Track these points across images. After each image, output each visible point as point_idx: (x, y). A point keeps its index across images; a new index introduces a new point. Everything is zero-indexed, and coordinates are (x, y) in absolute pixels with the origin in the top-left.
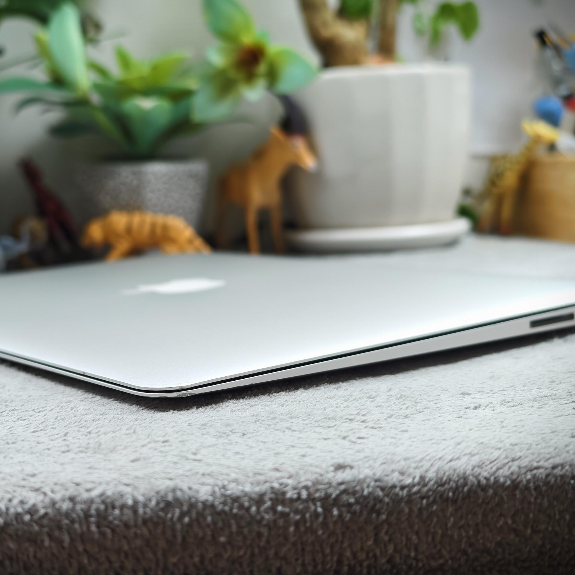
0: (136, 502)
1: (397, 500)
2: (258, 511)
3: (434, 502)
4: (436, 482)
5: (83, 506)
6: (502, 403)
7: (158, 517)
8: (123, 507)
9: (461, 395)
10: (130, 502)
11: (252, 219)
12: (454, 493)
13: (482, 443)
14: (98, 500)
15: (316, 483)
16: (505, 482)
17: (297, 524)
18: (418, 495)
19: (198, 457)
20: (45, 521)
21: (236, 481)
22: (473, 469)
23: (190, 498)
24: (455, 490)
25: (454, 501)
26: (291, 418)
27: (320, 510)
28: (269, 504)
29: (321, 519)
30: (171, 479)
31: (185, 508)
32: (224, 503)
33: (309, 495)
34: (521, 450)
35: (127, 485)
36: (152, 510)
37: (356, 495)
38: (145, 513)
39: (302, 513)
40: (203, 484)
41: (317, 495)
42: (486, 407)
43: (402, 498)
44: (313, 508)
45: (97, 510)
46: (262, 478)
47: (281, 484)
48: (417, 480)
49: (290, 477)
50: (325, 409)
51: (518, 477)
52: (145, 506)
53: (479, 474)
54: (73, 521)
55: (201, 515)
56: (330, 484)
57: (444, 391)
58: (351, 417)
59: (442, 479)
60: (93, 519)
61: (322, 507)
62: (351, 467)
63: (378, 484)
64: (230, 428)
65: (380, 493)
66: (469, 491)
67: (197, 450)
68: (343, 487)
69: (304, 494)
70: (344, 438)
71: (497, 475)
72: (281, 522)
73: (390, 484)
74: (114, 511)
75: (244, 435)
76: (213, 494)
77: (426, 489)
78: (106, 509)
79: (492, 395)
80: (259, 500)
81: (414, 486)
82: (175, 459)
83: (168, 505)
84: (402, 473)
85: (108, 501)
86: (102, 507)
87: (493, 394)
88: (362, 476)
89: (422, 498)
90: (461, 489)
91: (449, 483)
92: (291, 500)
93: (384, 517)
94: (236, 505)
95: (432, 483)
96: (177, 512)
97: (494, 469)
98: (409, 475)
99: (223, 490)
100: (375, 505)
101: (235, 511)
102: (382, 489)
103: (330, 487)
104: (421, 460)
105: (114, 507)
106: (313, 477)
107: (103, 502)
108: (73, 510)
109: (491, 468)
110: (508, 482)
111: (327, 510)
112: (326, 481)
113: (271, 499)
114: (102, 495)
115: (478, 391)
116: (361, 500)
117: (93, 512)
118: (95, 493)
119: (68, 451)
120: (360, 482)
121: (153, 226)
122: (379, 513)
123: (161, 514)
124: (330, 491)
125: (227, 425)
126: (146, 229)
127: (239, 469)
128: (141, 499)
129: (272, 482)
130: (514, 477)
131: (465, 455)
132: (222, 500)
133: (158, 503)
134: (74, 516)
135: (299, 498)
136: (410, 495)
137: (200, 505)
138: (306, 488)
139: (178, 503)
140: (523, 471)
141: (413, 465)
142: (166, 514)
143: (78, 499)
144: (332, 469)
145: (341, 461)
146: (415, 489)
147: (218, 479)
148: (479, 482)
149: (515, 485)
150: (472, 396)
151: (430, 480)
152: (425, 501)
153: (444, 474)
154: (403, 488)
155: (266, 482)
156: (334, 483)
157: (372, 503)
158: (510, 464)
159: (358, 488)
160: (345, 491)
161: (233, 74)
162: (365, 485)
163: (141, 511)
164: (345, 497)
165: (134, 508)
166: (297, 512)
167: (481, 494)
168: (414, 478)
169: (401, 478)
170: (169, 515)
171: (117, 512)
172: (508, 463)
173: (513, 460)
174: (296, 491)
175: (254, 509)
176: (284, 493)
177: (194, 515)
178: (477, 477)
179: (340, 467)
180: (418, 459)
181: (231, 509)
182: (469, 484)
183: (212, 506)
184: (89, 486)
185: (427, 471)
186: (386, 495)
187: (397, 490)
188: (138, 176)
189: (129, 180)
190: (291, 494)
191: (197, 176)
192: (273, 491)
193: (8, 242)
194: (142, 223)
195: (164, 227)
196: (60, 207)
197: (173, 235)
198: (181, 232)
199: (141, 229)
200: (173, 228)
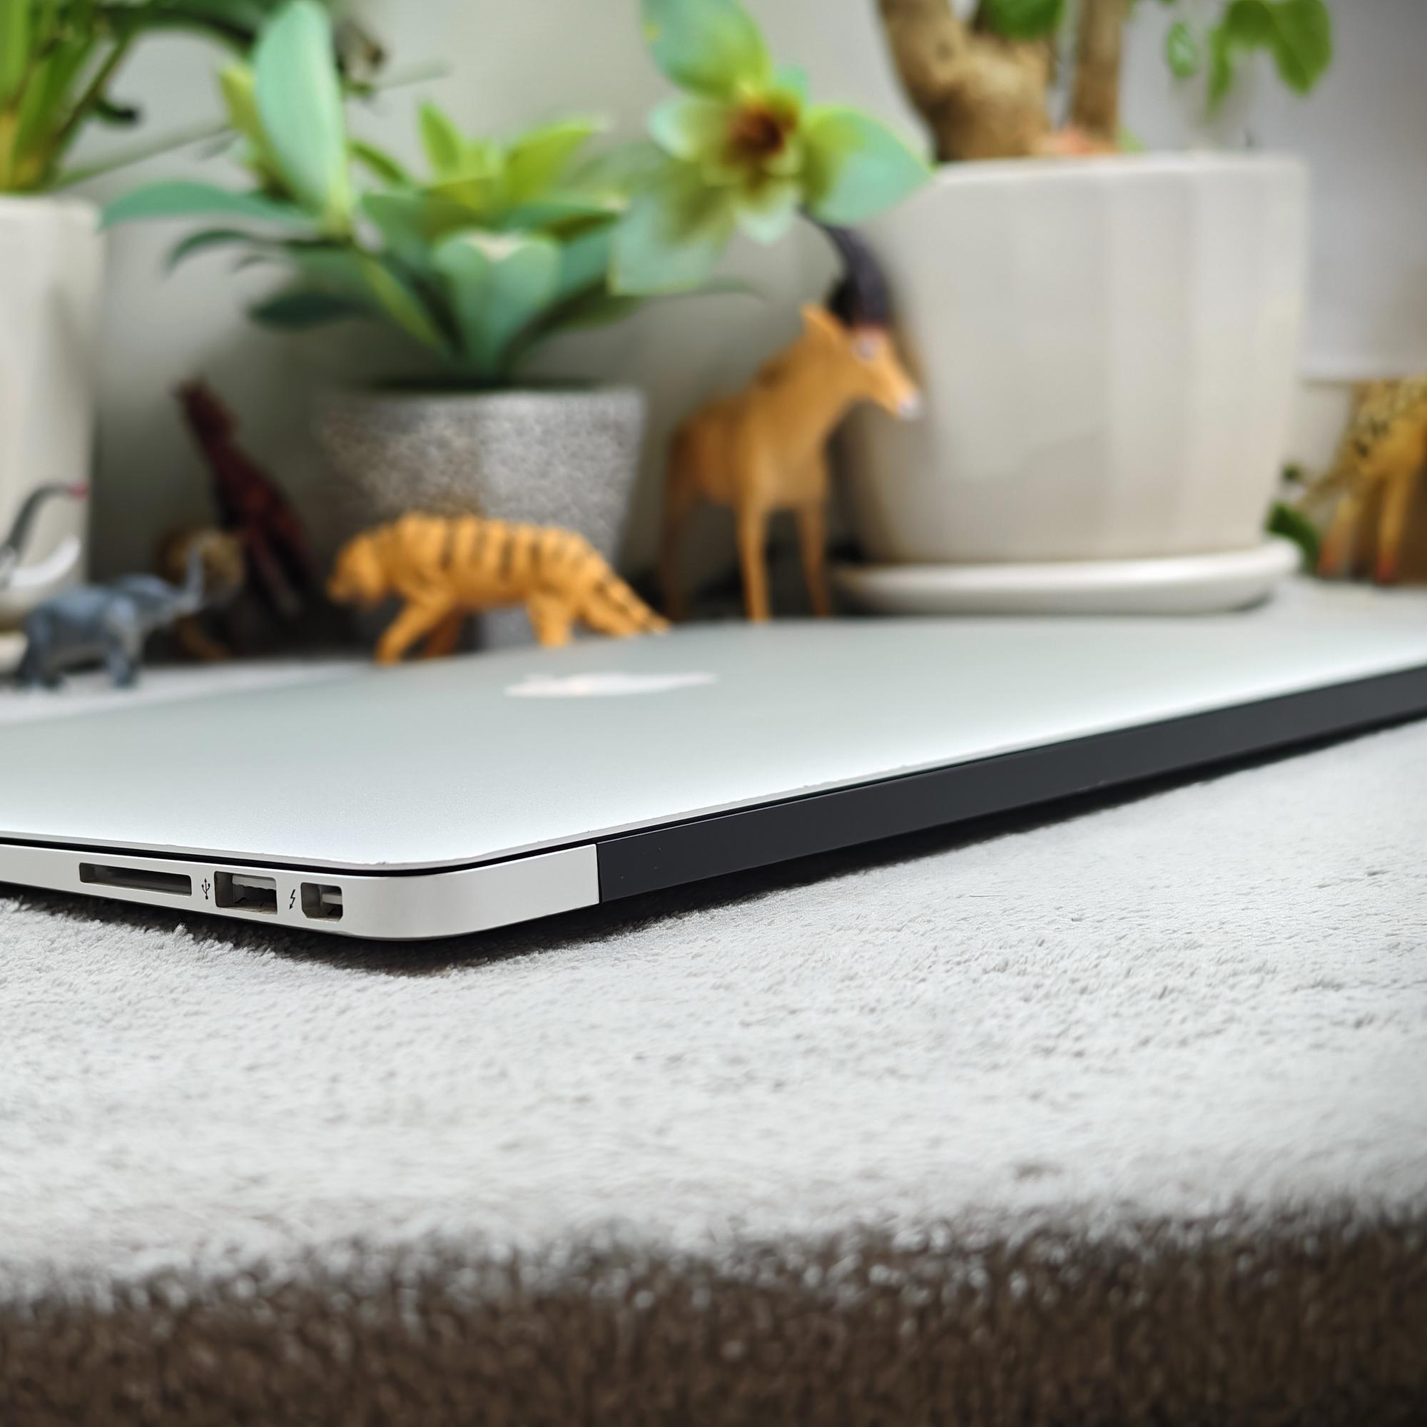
0: (516, 1254)
1: (1173, 1258)
2: (823, 1282)
3: (1268, 1263)
4: (1272, 1214)
5: (385, 1261)
7: (574, 1291)
8: (484, 1265)
9: (1315, 990)
10: (502, 1253)
11: (753, 536)
12: (1318, 1242)
14: (421, 1248)
15: (969, 1210)
17: (921, 1314)
18: (1226, 1246)
19: (670, 1141)
20: (290, 1299)
21: (767, 1204)
22: (1365, 1180)
23: (652, 1246)
24: (1321, 1235)
25: (1320, 1263)
26: (897, 1044)
27: (978, 1277)
28: (847, 1263)
29: (980, 1302)
30: (602, 1195)
31: (640, 1268)
32: (740, 1260)
33: (953, 1240)
35: (494, 1208)
36: (557, 1271)
37: (1070, 1242)
38: (540, 1279)
39: (936, 1285)
40: (683, 1210)
41: (974, 1240)
42: (1386, 1022)
43: (1186, 1253)
44: (958, 1274)
45: (420, 1271)
46: (830, 1196)
47: (881, 1212)
48: (1223, 1205)
49: (904, 1193)
50: (980, 1021)
52: (541, 1262)
53: (1383, 1192)
54: (357, 1300)
55: (679, 1290)
56: (1003, 1215)
58: (1049, 1043)
59: (1286, 1205)
60: (408, 1295)
61: (987, 1269)
62: (1057, 1171)
63: (1126, 1213)
64: (743, 1067)
65: (1130, 1239)
67: (667, 1121)
68: (1036, 1222)
69: (940, 1239)
70: (1035, 1097)
72: (880, 1309)
73: (1155, 1215)
74: (462, 1275)
75: (779, 1084)
76: (711, 1236)
77: (1245, 1230)
78: (443, 1267)
79: (1396, 991)
80: (827, 1254)
81: (1212, 1220)
82: (613, 1145)
83: (597, 1264)
84: (1186, 1187)
85: (448, 1247)
86: (430, 1264)
87: (1398, 989)
88: (1082, 1194)
89: (1237, 1252)
90: (1334, 1232)
91: (1305, 1216)
92: (909, 1256)
93: (1139, 1298)
94: (768, 1262)
95: (1260, 1215)
96: (620, 1279)
98: (1204, 1192)
99: (735, 1225)
100: (1117, 1268)
101: (767, 1277)
102: (1138, 1226)
103: (1004, 1219)
104: (1233, 1156)
105: (460, 1265)
106: (964, 1195)
107: (437, 1253)
108: (359, 1270)
111: (998, 1278)
112: (993, 1205)
113: (857, 1250)
114: (432, 1233)
115: (1361, 982)
116: (1082, 1254)
117: (409, 1276)
118: (414, 1230)
120: (1081, 1209)
121: (507, 550)
122: (1128, 1288)
123: (583, 1283)
124: (1006, 1230)
125: (736, 1061)
126: (491, 558)
127: (775, 1172)
128: (529, 1245)
129: (856, 1207)
131: (1345, 1145)
132: (732, 1249)
133: (574, 1254)
134: (362, 1284)
135: (926, 1247)
136: (1206, 1244)
137: (677, 1266)
138: (946, 1223)
139: (620, 1256)
141: (1214, 1167)
142: (593, 1283)
143: (372, 1243)
144: (1010, 1173)
145: (1029, 1154)
146: (1220, 1229)
147: (721, 1197)
148: (1382, 1213)
150: (1347, 992)
151: (1257, 1208)
152: (1241, 1261)
153: (1293, 1190)
154: (1188, 1225)
155: (840, 1207)
156: (1015, 1212)
157: (1108, 1263)
159: (1074, 1223)
160: (1042, 1233)
161: (714, 175)
162: (1091, 1216)
163: (529, 1275)
164: (1041, 1250)
165: (512, 1269)
166: (921, 1282)
167: (1388, 1245)
168: (1217, 1200)
169: (1184, 1197)
170: (598, 1288)
171: (469, 1276)
174: (918, 1228)
175: (812, 1276)
176: (887, 1237)
177: (661, 1285)
178: (1376, 1200)
179: (1028, 1171)
180: (1225, 1151)
181: (757, 1271)
182: (1357, 1219)
183: (708, 1266)
184: (399, 1209)
186: (1149, 1242)
187: (1173, 1231)
188: (470, 424)
189: (449, 433)
190: (906, 1238)
191: (618, 427)
192: (861, 1229)
193: (153, 587)
194: (480, 541)
195: (535, 552)
196: (276, 501)
197: (558, 573)
198: (577, 564)
199: (476, 558)
200: (558, 555)
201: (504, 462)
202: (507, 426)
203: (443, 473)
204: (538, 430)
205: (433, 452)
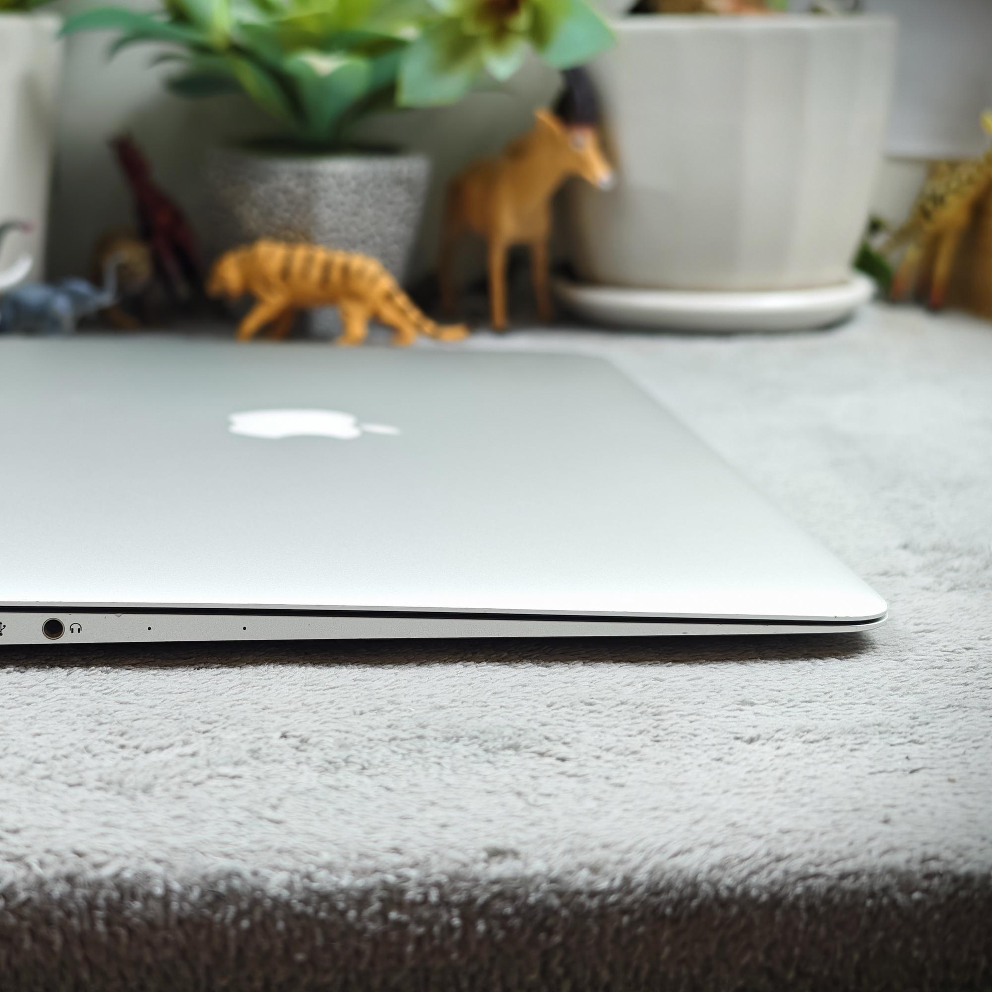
0: (168, 890)
1: (580, 914)
2: (359, 918)
3: (642, 920)
4: (648, 890)
5: (87, 892)
6: (797, 733)
7: (202, 916)
8: (148, 897)
9: (738, 706)
10: (159, 891)
11: (497, 262)
12: (675, 909)
13: (733, 825)
14: (110, 884)
15: (454, 878)
16: (760, 896)
17: (419, 941)
18: (616, 908)
19: (278, 815)
20: (27, 911)
21: (329, 867)
22: (711, 870)
23: (254, 889)
24: (677, 904)
25: (674, 921)
27: (456, 922)
28: (376, 906)
29: (457, 936)
30: (227, 855)
31: (244, 905)
32: (306, 902)
33: (442, 897)
34: (793, 844)
35: (158, 861)
36: (192, 905)
37: (517, 903)
38: (181, 909)
39: (429, 924)
40: (277, 868)
41: (455, 898)
42: (768, 740)
43: (590, 911)
44: (445, 917)
45: (108, 900)
46: (369, 863)
47: (399, 876)
48: (617, 883)
49: (414, 865)
51: (781, 889)
52: (183, 898)
53: (719, 880)
54: (69, 914)
55: (269, 916)
56: (476, 880)
57: (714, 694)
59: (657, 884)
60: (100, 914)
61: (462, 916)
62: (515, 854)
63: (554, 886)
64: (344, 754)
65: (555, 902)
66: (700, 907)
67: (280, 799)
68: (496, 888)
69: (434, 896)
70: (519, 793)
71: (747, 883)
72: (394, 936)
73: (573, 888)
74: (134, 903)
75: (364, 768)
76: (290, 887)
77: (629, 899)
78: (122, 897)
79: (789, 709)
80: (362, 899)
81: (610, 892)
82: (240, 816)
83: (220, 899)
84: (594, 870)
85: (126, 885)
86: (115, 895)
87: (790, 707)
88: (529, 872)
89: (624, 912)
90: (686, 903)
91: (668, 892)
92: (413, 904)
93: (558, 938)
94: (325, 905)
95: (640, 890)
96: (231, 911)
97: (745, 873)
98: (606, 874)
99: (306, 881)
100: (545, 919)
101: (322, 914)
102: (560, 894)
103: (476, 886)
104: (629, 850)
105: (133, 897)
106: (452, 868)
107: (119, 887)
108: (71, 895)
109: (741, 871)
110: (765, 897)
111: (468, 921)
112: (471, 876)
113: (381, 900)
114: (117, 875)
115: (770, 700)
116: (523, 910)
117: (101, 902)
118: (107, 872)
119: (79, 785)
120: (526, 881)
121: (327, 268)
122: (550, 933)
123: (207, 912)
124: (476, 892)
126: (315, 273)
127: (336, 845)
128: (176, 886)
129: (384, 872)
130: (776, 888)
131: (702, 845)
132: (303, 896)
133: (203, 895)
134: (72, 905)
135: (425, 900)
136: (603, 907)
137: (268, 903)
138: (438, 885)
139: (233, 895)
140: (791, 879)
141: (615, 857)
142: (215, 912)
143: (80, 879)
144: (483, 855)
145: (500, 842)
146: (612, 898)
147: (300, 861)
148: (717, 893)
149: (776, 901)
150: (755, 709)
151: (639, 885)
152: (626, 919)
153: (663, 875)
154: (593, 894)
155: (376, 871)
156: (483, 882)
157: (540, 916)
158: (772, 866)
159: (520, 891)
160: (500, 895)
162: (532, 887)
163: (175, 906)
164: (498, 905)
165: (165, 900)
166: (420, 922)
167: (719, 912)
168: (613, 880)
169: (592, 878)
170: (218, 916)
171: (137, 905)
172: (768, 864)
173: (779, 860)
174: (421, 890)
175: (352, 914)
176: (402, 892)
177: (258, 915)
178: (714, 884)
179: (495, 853)
180: (624, 846)
181: (317, 911)
182: (701, 894)
183: (287, 904)
184: (100, 858)
185: (636, 869)
186: (565, 905)
187: (583, 898)
188: (307, 178)
189: (291, 184)
190: (413, 894)
191: (409, 181)
192: (386, 886)
193: (82, 287)
194: (309, 260)
195: (346, 271)
196: (178, 217)
197: (361, 285)
198: (374, 281)
199: (305, 273)
200: (361, 273)
201: (329, 206)
202: (331, 181)
203: (286, 211)
204: (353, 184)
205: (281, 197)
